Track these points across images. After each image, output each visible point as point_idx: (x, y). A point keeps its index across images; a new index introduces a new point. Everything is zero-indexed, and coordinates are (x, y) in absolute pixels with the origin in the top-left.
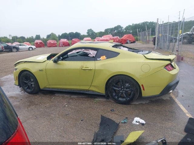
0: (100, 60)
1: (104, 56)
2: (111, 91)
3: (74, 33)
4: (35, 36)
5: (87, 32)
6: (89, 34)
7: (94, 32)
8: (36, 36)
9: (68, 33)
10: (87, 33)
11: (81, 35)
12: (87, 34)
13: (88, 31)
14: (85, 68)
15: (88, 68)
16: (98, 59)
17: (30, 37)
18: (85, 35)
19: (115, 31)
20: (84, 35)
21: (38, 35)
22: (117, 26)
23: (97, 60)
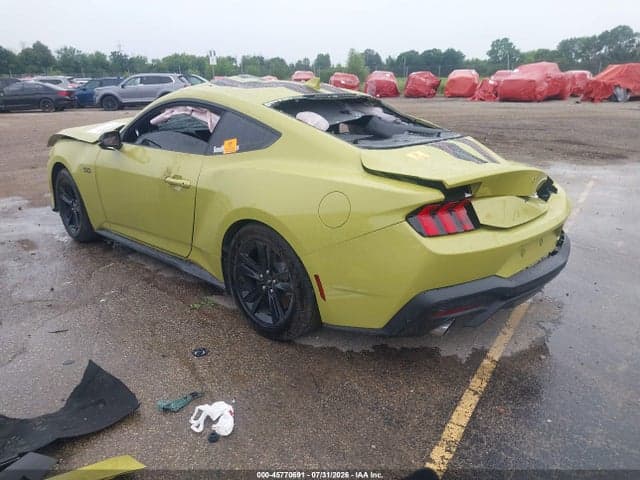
0: (221, 153)
1: (235, 141)
2: (235, 278)
3: (443, 51)
4: (316, 57)
5: (490, 49)
6: (497, 57)
7: (518, 52)
8: (318, 59)
9: (420, 53)
10: (490, 53)
11: (466, 59)
12: (488, 58)
13: (493, 45)
14: (174, 178)
15: (180, 178)
16: (216, 150)
17: (300, 61)
18: (483, 59)
19: (601, 49)
20: (477, 60)
21: (324, 54)
22: (615, 30)
23: (212, 153)
